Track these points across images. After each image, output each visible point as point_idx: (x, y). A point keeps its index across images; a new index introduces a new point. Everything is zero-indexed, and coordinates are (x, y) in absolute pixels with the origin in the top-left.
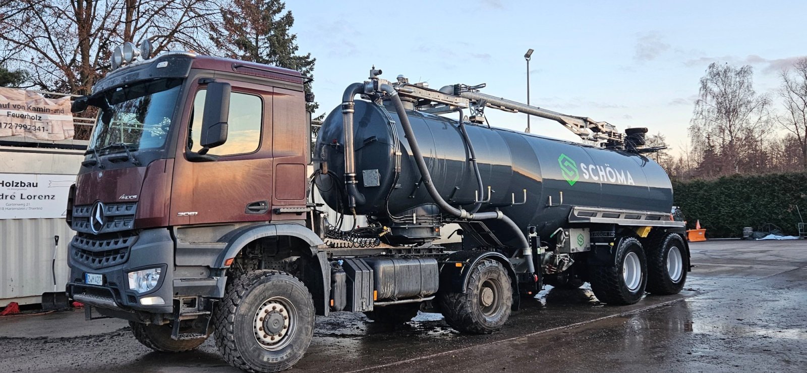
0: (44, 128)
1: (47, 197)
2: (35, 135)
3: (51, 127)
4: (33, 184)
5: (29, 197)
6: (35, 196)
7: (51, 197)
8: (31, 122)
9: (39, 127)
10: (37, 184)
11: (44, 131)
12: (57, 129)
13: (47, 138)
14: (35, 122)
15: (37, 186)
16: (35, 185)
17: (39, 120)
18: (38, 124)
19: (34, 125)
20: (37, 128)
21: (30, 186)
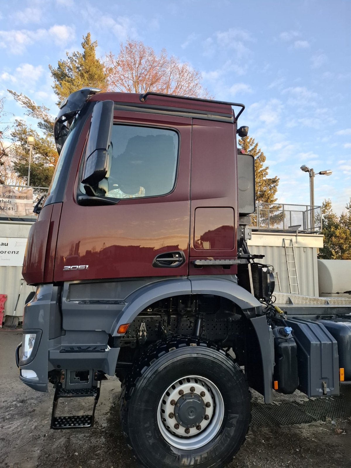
0: (12, 208)
1: (14, 253)
2: (6, 213)
3: (16, 207)
4: (5, 244)
5: (2, 252)
6: (5, 252)
7: (16, 253)
8: (5, 205)
9: (10, 208)
10: (7, 244)
11: (12, 210)
12: (20, 208)
13: (14, 214)
14: (7, 205)
15: (7, 245)
16: (6, 244)
17: (10, 203)
18: (9, 206)
19: (6, 206)
20: (8, 209)
21: (3, 245)
